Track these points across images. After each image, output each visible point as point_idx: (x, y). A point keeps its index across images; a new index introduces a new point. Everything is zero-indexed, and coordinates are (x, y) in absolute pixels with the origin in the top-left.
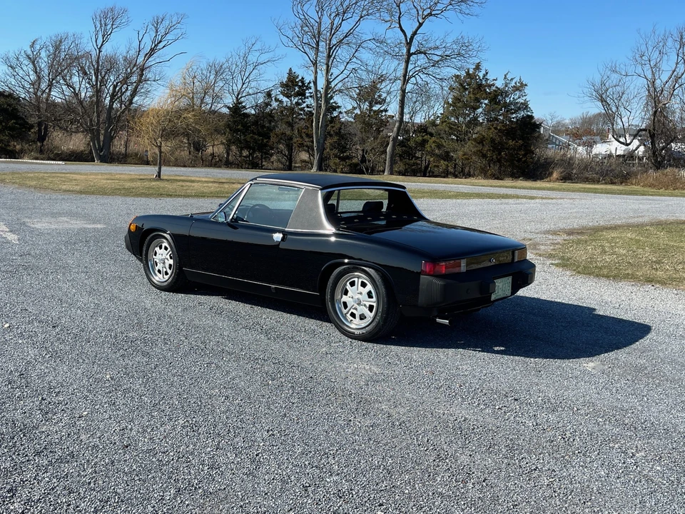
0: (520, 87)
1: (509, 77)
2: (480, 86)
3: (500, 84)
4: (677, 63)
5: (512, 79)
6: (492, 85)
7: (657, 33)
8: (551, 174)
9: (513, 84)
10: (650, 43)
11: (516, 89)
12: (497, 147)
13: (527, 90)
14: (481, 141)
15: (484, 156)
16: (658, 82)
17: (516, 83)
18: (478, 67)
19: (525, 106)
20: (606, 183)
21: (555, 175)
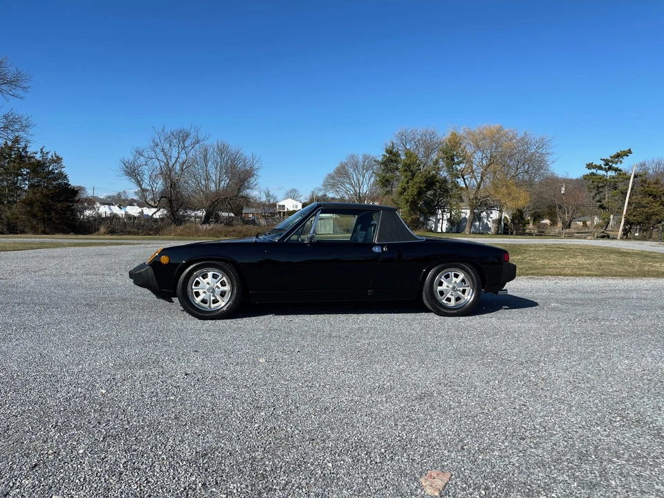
0: (58, 160)
1: (45, 150)
2: (21, 157)
3: (38, 157)
4: (179, 153)
5: (47, 153)
6: (32, 157)
7: (165, 131)
8: (98, 229)
9: (49, 156)
10: (162, 136)
11: (53, 161)
12: (47, 208)
13: (64, 163)
14: (29, 203)
15: (35, 216)
16: (171, 164)
17: (52, 156)
18: (16, 141)
19: (62, 176)
20: (144, 235)
21: (102, 230)
